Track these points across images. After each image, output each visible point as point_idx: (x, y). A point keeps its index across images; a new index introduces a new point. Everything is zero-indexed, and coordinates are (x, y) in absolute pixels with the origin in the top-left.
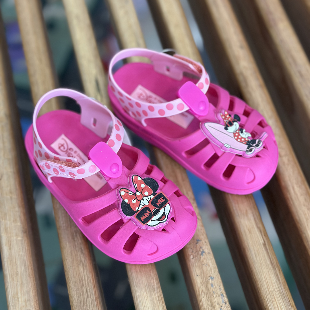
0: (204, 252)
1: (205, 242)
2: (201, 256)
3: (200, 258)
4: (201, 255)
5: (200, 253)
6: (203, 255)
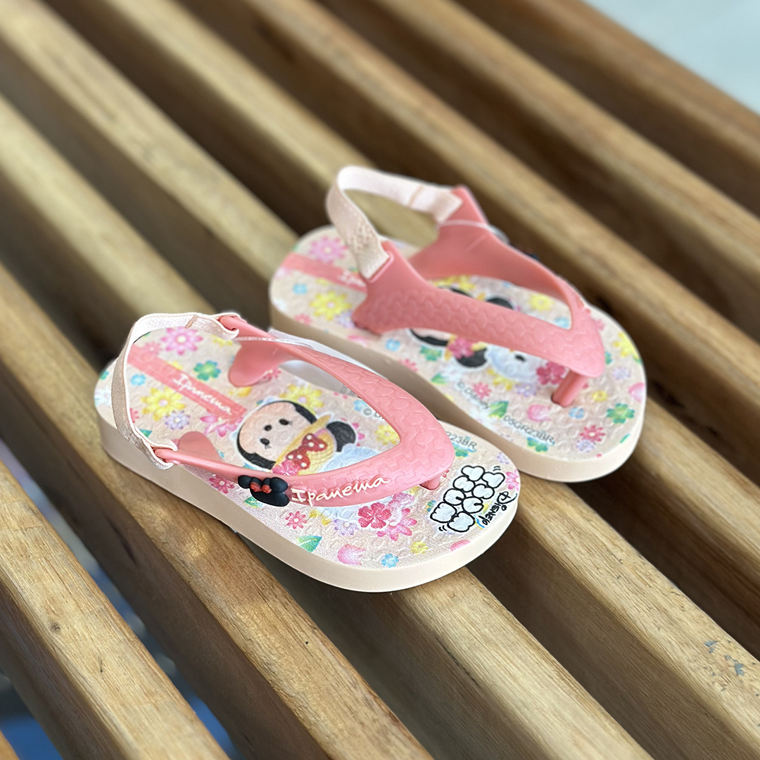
0: (742, 665)
1: (729, 642)
2: (740, 676)
3: (741, 682)
4: (737, 675)
5: (732, 670)
6: (743, 674)
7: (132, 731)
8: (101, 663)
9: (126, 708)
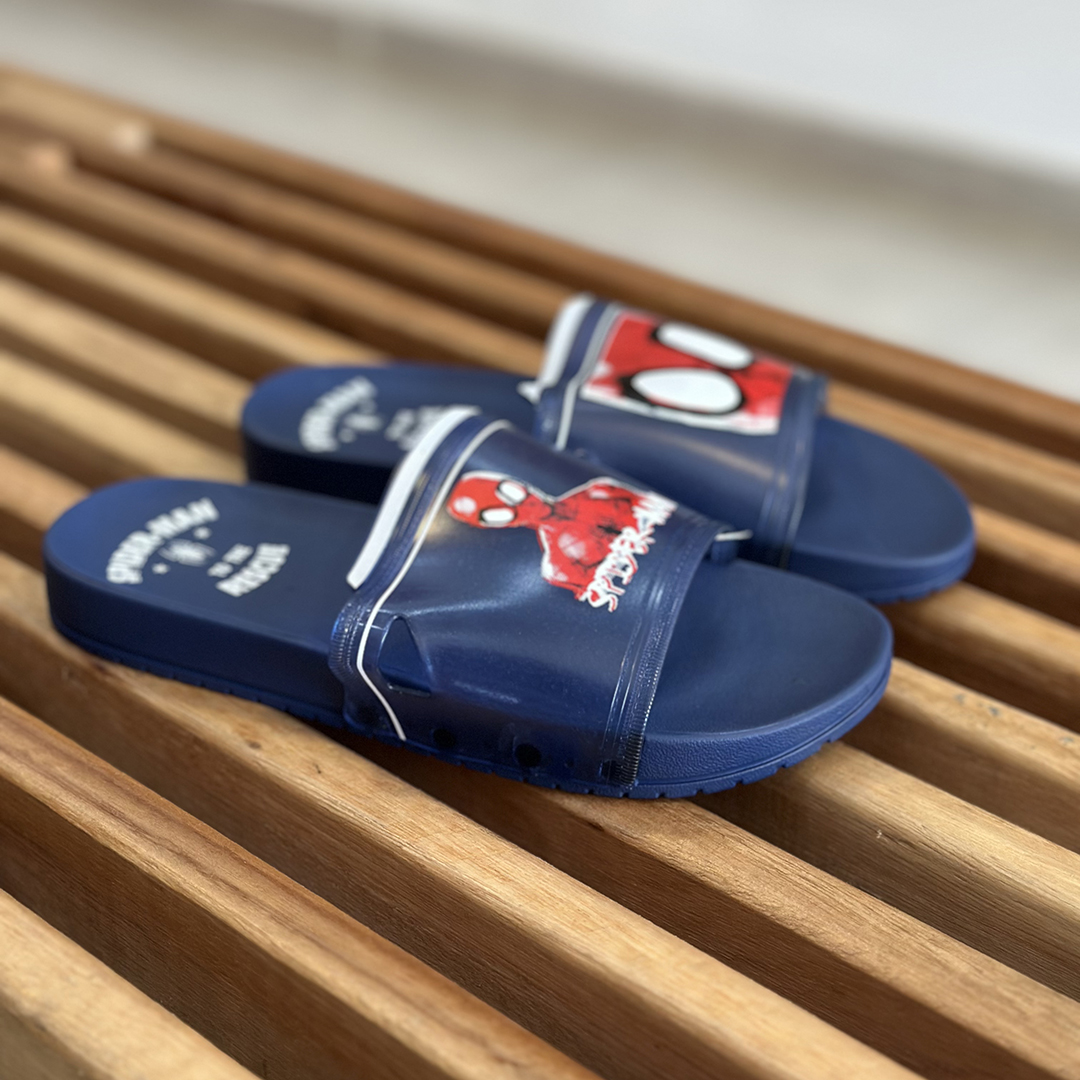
7: (371, 812)
8: (317, 767)
9: (359, 797)
